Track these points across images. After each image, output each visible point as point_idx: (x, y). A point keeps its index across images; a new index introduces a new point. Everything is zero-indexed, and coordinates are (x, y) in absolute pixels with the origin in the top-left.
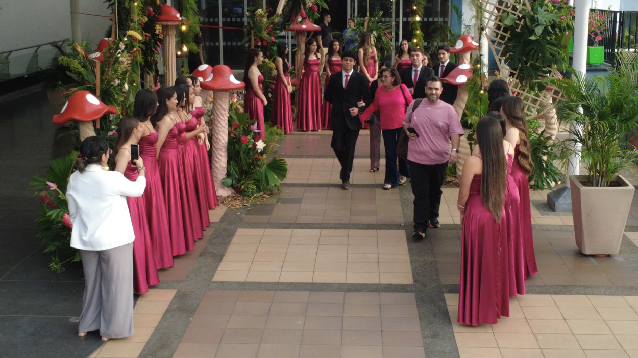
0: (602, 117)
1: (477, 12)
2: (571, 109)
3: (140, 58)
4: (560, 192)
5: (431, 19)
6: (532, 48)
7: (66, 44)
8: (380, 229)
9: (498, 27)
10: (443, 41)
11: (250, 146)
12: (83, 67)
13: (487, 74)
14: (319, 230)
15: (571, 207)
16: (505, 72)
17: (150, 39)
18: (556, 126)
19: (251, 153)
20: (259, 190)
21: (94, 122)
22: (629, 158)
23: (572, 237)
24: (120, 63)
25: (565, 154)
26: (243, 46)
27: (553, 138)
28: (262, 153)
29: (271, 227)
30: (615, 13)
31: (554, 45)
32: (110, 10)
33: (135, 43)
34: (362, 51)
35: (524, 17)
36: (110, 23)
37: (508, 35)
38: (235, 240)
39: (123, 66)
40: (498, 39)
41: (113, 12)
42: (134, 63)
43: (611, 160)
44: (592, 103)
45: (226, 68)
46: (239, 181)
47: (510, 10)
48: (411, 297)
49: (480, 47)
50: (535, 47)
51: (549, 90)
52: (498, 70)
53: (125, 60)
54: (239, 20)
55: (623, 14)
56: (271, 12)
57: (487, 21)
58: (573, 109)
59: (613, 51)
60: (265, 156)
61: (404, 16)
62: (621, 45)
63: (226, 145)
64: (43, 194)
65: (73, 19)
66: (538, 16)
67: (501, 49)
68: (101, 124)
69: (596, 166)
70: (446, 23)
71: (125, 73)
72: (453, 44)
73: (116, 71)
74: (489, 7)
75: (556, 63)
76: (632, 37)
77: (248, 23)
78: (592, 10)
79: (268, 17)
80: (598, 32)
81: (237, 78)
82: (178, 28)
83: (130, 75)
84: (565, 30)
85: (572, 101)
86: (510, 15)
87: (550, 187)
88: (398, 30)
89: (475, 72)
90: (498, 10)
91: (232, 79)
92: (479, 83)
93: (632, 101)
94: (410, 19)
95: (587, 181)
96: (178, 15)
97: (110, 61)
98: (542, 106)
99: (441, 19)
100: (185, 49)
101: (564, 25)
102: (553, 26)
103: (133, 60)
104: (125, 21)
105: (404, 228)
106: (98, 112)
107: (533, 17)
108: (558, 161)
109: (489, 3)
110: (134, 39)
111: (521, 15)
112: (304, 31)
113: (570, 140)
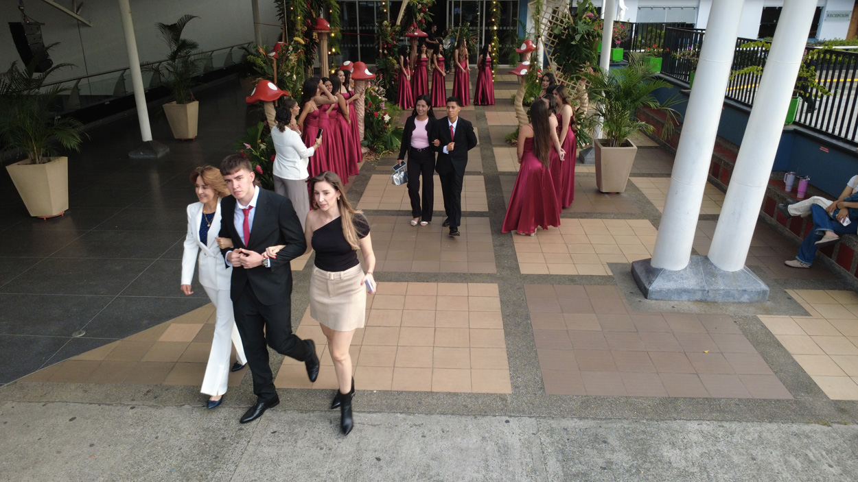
0: (617, 99)
1: (536, 23)
3: (302, 56)
4: (587, 150)
5: (505, 28)
6: (572, 50)
7: (252, 46)
9: (550, 35)
10: (512, 43)
11: (380, 119)
12: (264, 63)
13: (542, 68)
15: (594, 161)
16: (554, 66)
17: (309, 43)
18: (587, 105)
19: (380, 124)
20: (386, 149)
21: (274, 102)
22: (635, 127)
23: (594, 180)
24: (290, 60)
25: (592, 124)
26: (373, 48)
27: (585, 113)
28: (388, 124)
30: (632, 24)
31: (588, 48)
32: (281, 21)
33: (299, 46)
34: (457, 51)
35: (568, 28)
37: (556, 41)
38: (371, 182)
39: (292, 63)
40: (549, 44)
41: (284, 23)
42: (299, 61)
43: (623, 128)
44: (612, 89)
45: (363, 64)
46: (372, 143)
47: (558, 23)
48: (487, 220)
49: (537, 49)
50: (574, 49)
51: (583, 80)
52: (550, 66)
53: (293, 58)
54: (371, 28)
55: (638, 25)
57: (542, 31)
58: (599, 93)
59: (629, 51)
60: (390, 126)
61: (486, 26)
62: (635, 48)
63: (363, 118)
64: (242, 151)
65: (256, 28)
66: (578, 27)
67: (552, 51)
69: (612, 133)
70: (515, 31)
71: (293, 68)
73: (288, 66)
74: (544, 21)
76: (643, 41)
77: (378, 31)
78: (616, 22)
79: (391, 27)
80: (620, 37)
81: (370, 71)
82: (329, 35)
83: (297, 69)
84: (596, 37)
85: (598, 88)
86: (559, 27)
87: (581, 147)
88: (482, 36)
90: (551, 22)
91: (367, 72)
92: (536, 74)
93: (638, 88)
94: (490, 28)
95: (606, 143)
96: (329, 26)
97: (282, 59)
98: (578, 91)
99: (512, 28)
100: (334, 50)
101: (596, 33)
102: (588, 35)
103: (298, 58)
104: (293, 29)
105: (484, 174)
106: (276, 95)
107: (574, 28)
108: (587, 129)
109: (546, 18)
110: (299, 43)
111: (566, 26)
112: (416, 36)
113: (596, 115)
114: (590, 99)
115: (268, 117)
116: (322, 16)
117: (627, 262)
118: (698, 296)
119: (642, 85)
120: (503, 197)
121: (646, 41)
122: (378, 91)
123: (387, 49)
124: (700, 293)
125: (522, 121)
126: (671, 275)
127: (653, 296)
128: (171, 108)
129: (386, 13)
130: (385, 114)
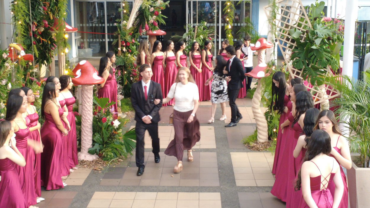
1: (272, 27)
6: (312, 54)
9: (288, 39)
11: (109, 123)
19: (109, 129)
20: (116, 156)
28: (118, 129)
29: (120, 191)
31: (329, 52)
35: (307, 32)
37: (295, 45)
46: (101, 149)
47: (295, 26)
50: (315, 54)
60: (120, 131)
63: (91, 123)
66: (317, 31)
75: (329, 65)
84: (336, 40)
86: (297, 30)
91: (95, 76)
101: (336, 38)
102: (329, 39)
107: (314, 32)
111: (305, 30)
130: (114, 120)
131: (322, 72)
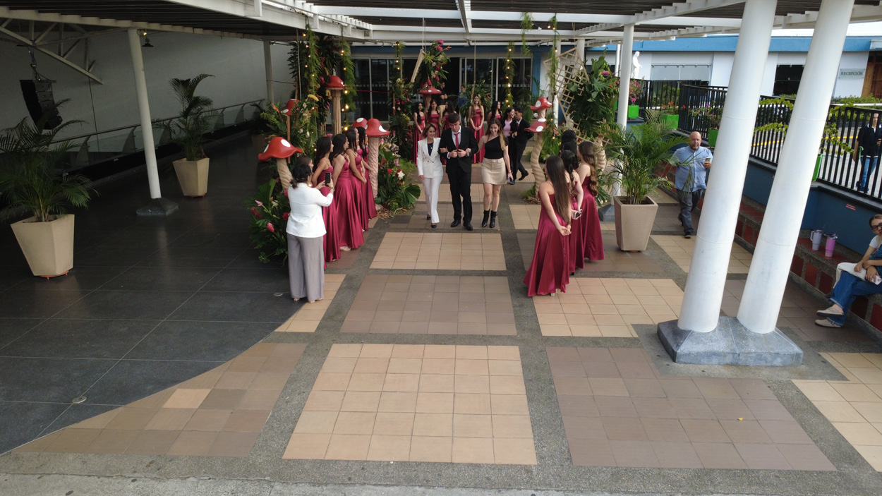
0: (636, 156)
1: (551, 81)
2: (616, 151)
3: (316, 113)
4: (606, 208)
5: (518, 86)
6: (589, 107)
7: (264, 103)
8: (483, 233)
9: (566, 93)
10: (525, 101)
11: (394, 175)
12: (278, 120)
13: (557, 125)
14: (441, 234)
15: (614, 218)
16: (570, 124)
17: (322, 100)
18: (605, 162)
19: (394, 180)
20: (400, 206)
21: (287, 159)
22: (654, 184)
23: (614, 239)
24: (304, 117)
25: (610, 181)
26: (386, 105)
27: (603, 170)
28: (402, 181)
29: (411, 231)
30: (647, 81)
31: (604, 105)
32: (294, 79)
33: (313, 103)
35: (584, 85)
36: (294, 88)
37: (573, 98)
38: (384, 240)
39: (305, 120)
40: (565, 101)
41: (297, 81)
42: (312, 118)
43: (643, 186)
44: (631, 146)
45: (376, 121)
46: (386, 200)
47: (574, 80)
48: (505, 279)
49: (553, 106)
50: (591, 107)
51: (601, 136)
52: (565, 122)
53: (307, 115)
54: (384, 85)
55: (652, 83)
56: (407, 81)
57: (558, 88)
58: (618, 150)
59: (645, 108)
60: (404, 183)
61: (499, 83)
62: (650, 105)
64: (253, 209)
65: (268, 86)
66: (594, 85)
67: (568, 108)
68: (291, 160)
69: (632, 190)
70: (529, 88)
71: (306, 125)
72: (534, 104)
73: (301, 123)
75: (605, 118)
76: (658, 98)
77: (391, 88)
78: (631, 80)
79: (405, 84)
80: (635, 95)
81: (384, 128)
82: (342, 92)
83: (310, 126)
84: (612, 94)
85: (616, 145)
86: (575, 84)
87: (599, 204)
88: (495, 92)
89: (549, 124)
90: (566, 80)
91: (381, 129)
92: (551, 131)
93: (658, 145)
94: (504, 85)
95: (626, 200)
96: (342, 83)
97: (296, 116)
98: (596, 148)
99: (525, 86)
100: (347, 107)
101: (612, 91)
102: (605, 92)
103: (312, 115)
104: (306, 87)
105: (501, 232)
106: (289, 152)
107: (591, 85)
108: (605, 186)
109: (561, 75)
110: (312, 100)
111: (582, 84)
112: (429, 94)
113: (614, 172)
114: (608, 157)
115: (280, 174)
116: (335, 74)
117: (652, 323)
118: (729, 359)
119: (661, 142)
120: (521, 256)
121: (661, 98)
122: (391, 147)
123: (401, 106)
124: (731, 356)
125: (539, 178)
126: (700, 337)
127: (682, 360)
128: (181, 165)
129: (399, 71)
130: (399, 171)
131: (599, 125)
